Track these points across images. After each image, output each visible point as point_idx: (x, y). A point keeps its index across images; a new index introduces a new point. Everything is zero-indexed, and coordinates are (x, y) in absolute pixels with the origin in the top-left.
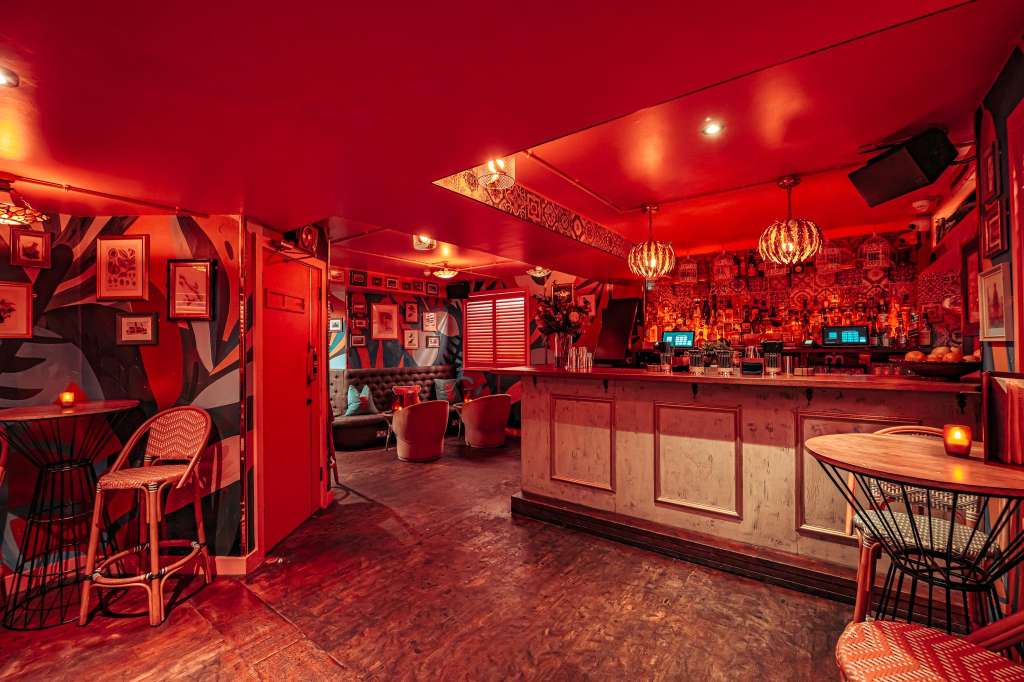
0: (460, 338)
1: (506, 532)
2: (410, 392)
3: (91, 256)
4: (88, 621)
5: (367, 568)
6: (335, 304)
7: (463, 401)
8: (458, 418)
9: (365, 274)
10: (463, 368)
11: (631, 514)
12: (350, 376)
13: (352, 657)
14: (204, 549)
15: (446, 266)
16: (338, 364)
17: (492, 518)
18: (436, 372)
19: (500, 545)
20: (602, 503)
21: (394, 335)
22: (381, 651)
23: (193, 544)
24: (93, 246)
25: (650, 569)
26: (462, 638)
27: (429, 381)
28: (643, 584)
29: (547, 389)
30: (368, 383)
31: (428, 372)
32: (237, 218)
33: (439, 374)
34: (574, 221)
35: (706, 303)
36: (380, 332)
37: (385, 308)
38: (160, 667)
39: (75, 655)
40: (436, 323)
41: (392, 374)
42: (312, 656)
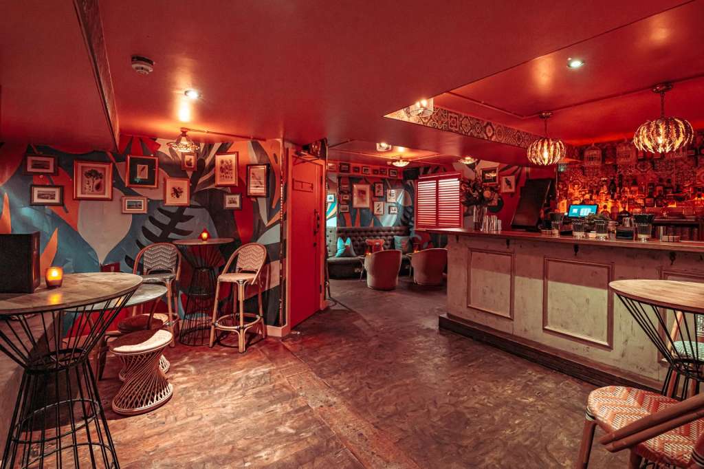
0: (412, 207)
1: (433, 337)
2: (377, 244)
3: (213, 165)
4: (213, 345)
5: (345, 344)
6: (330, 185)
7: (413, 252)
8: (409, 264)
9: (349, 165)
10: (415, 229)
11: (525, 337)
12: (339, 231)
13: (334, 384)
14: (262, 320)
15: (401, 158)
16: (332, 223)
17: (425, 328)
18: (395, 231)
19: (427, 344)
20: (503, 326)
21: (367, 205)
22: (350, 384)
23: (257, 316)
24: (214, 160)
25: (532, 374)
26: (396, 387)
27: (390, 237)
28: (524, 381)
29: (466, 245)
30: (350, 237)
31: (390, 231)
32: (280, 140)
33: (398, 232)
34: (485, 127)
35: (613, 182)
36: (358, 203)
37: (362, 187)
38: (245, 370)
39: (209, 359)
40: (396, 197)
41: (366, 231)
42: (314, 379)
